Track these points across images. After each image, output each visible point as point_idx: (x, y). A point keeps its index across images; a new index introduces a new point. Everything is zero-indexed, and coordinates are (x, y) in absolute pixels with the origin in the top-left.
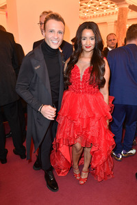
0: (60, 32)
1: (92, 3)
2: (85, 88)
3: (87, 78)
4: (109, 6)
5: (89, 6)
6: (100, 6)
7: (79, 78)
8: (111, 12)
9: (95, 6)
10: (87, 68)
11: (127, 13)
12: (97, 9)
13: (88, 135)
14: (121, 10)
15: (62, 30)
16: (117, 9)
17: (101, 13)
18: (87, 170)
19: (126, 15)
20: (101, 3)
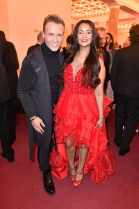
0: (60, 35)
1: (84, 3)
2: (77, 88)
3: (79, 79)
4: (100, 7)
5: (81, 6)
6: (92, 6)
7: (72, 78)
8: (103, 12)
9: (87, 6)
10: (80, 68)
11: (118, 14)
12: (89, 9)
13: (80, 136)
14: (113, 10)
15: (61, 33)
16: (108, 10)
17: (93, 14)
18: (81, 172)
19: (118, 15)
20: (92, 4)
